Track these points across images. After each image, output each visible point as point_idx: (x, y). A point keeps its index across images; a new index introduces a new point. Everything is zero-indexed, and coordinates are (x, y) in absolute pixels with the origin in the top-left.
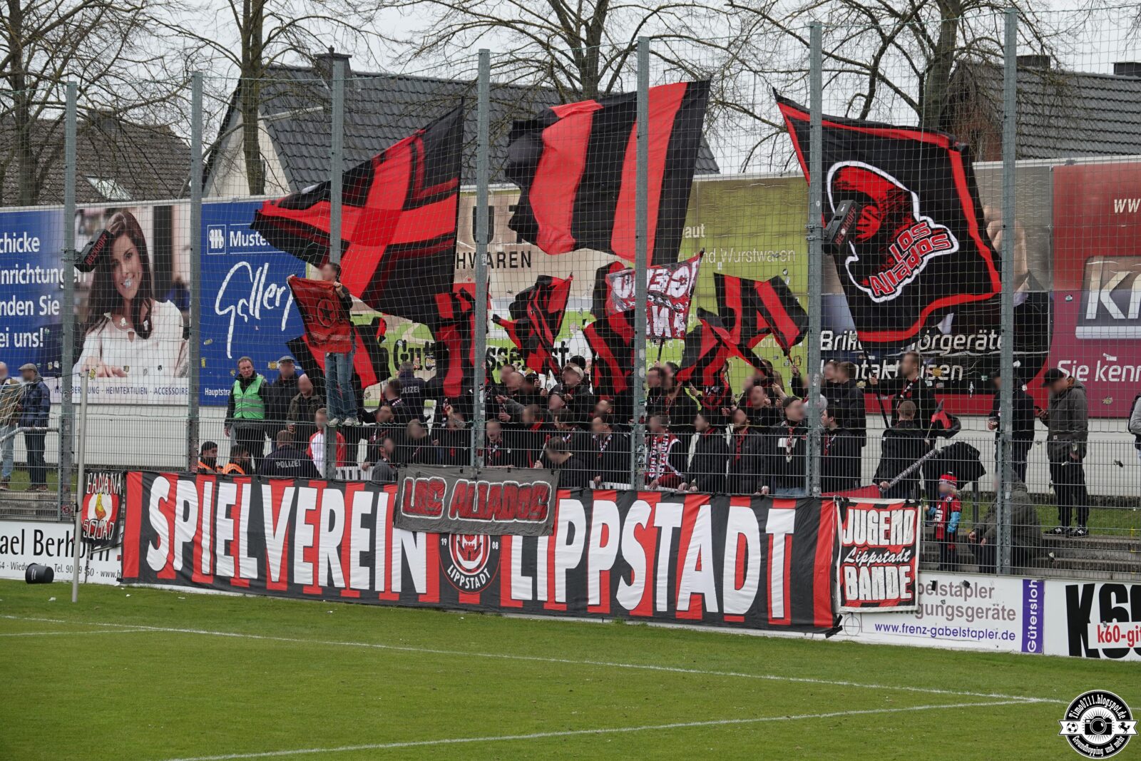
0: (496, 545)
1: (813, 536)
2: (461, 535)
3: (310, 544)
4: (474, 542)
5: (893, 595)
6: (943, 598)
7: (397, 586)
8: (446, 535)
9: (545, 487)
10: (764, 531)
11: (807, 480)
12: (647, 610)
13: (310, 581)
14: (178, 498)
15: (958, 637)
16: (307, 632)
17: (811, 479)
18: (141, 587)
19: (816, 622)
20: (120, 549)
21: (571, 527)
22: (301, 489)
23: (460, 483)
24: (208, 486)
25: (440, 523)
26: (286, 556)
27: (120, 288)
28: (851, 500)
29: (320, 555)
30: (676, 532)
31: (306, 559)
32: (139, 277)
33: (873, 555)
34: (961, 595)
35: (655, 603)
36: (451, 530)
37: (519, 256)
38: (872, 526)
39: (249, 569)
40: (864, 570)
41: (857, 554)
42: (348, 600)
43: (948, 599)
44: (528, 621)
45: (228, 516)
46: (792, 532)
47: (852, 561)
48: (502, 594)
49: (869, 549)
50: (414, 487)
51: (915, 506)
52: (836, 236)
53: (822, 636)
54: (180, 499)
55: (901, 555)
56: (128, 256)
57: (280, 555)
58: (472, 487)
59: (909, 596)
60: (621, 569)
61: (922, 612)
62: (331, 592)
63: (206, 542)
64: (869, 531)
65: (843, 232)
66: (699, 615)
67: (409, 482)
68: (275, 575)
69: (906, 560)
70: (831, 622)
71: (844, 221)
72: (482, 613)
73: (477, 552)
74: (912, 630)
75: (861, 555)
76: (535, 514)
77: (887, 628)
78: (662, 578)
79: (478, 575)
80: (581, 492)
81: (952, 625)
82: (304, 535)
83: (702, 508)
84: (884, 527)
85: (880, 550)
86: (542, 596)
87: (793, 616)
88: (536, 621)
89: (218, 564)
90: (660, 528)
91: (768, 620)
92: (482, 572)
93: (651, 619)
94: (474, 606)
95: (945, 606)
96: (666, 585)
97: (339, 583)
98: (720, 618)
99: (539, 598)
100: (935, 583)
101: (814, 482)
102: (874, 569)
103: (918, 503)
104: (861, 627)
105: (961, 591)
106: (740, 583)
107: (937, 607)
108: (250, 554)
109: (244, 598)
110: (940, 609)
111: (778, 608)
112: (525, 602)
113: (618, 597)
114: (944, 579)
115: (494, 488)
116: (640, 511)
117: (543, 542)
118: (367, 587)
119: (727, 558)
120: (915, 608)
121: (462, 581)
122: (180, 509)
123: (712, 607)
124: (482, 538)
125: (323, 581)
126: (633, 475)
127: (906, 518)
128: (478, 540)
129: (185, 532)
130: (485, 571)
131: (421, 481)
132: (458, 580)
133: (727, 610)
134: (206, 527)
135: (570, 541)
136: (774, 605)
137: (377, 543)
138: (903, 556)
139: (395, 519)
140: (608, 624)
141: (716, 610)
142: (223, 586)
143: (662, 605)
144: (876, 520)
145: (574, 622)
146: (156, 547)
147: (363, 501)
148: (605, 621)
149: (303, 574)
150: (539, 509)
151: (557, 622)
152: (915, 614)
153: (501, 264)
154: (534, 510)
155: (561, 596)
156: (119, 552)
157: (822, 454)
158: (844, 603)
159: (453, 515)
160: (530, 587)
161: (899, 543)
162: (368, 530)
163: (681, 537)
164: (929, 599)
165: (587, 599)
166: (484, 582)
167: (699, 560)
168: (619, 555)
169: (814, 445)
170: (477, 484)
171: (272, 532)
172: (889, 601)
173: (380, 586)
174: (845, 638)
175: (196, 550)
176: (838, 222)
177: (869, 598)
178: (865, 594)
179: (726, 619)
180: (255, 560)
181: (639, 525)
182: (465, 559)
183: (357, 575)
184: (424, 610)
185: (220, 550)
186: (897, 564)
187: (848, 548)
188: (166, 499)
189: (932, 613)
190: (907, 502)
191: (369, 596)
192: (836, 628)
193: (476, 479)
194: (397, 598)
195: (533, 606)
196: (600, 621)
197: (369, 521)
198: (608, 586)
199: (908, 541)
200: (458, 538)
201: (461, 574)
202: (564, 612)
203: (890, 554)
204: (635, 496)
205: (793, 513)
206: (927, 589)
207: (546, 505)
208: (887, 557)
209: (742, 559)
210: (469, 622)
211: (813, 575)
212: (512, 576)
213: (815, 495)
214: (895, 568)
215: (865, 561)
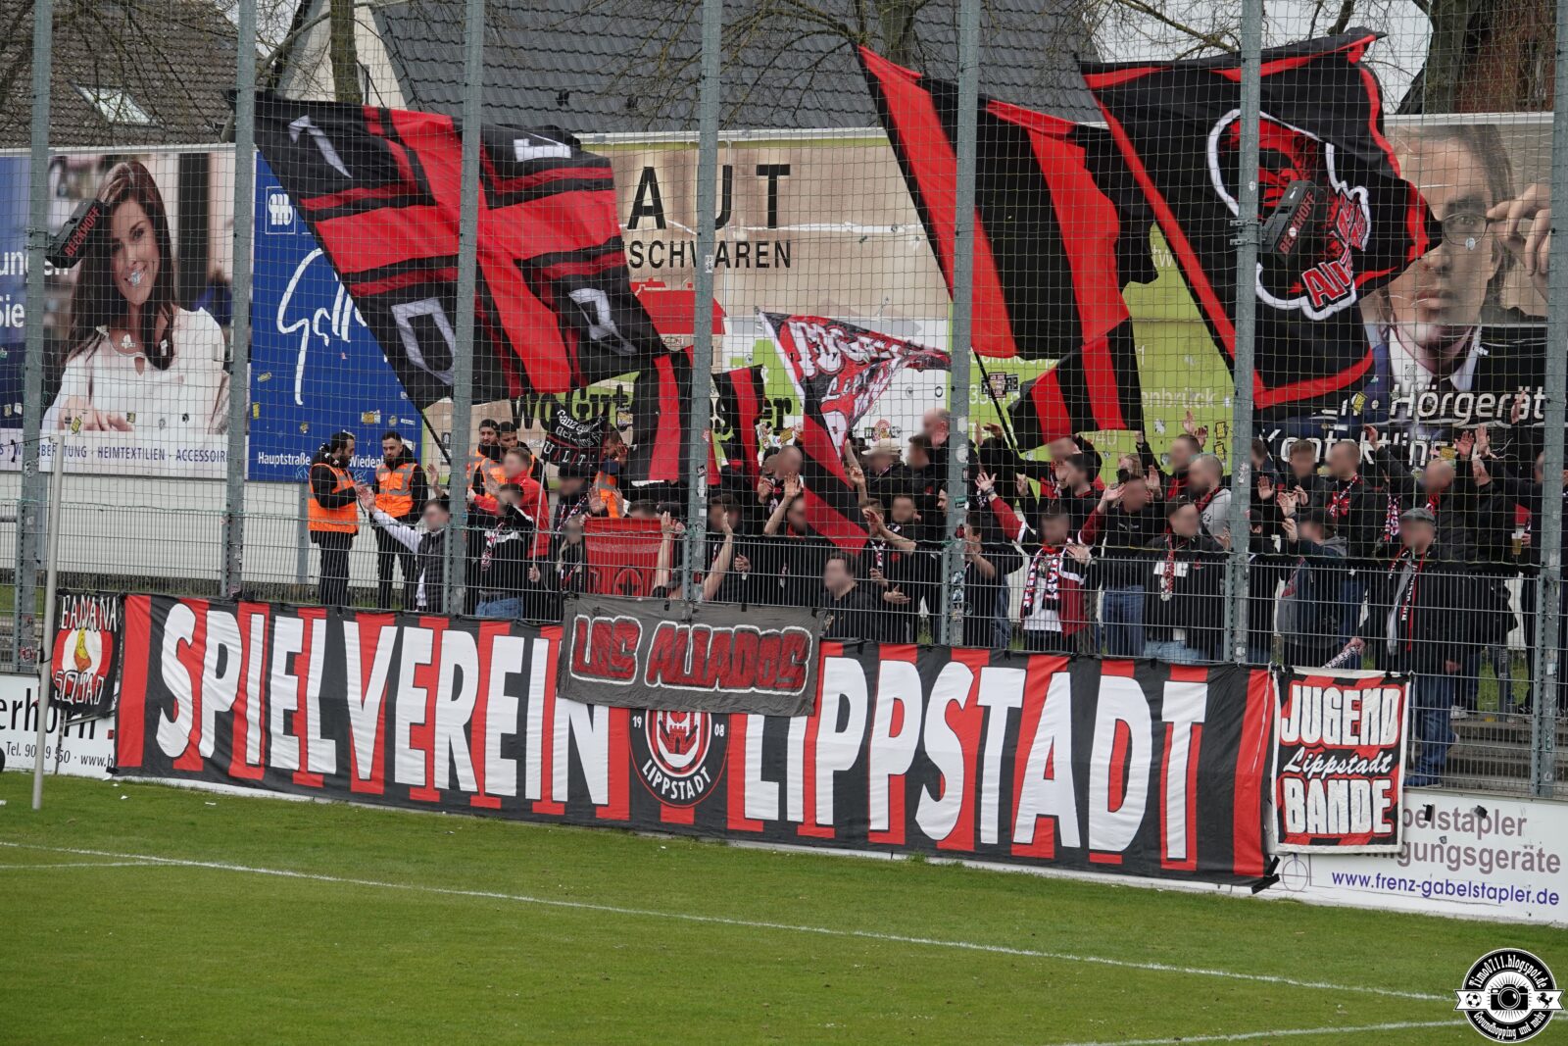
0: (720, 730)
1: (1234, 729)
2: (665, 712)
3: (421, 720)
4: (686, 724)
5: (1361, 827)
6: (1443, 833)
7: (561, 792)
8: (641, 711)
9: (801, 636)
10: (1160, 717)
11: (1227, 635)
12: (965, 840)
13: (420, 780)
14: (209, 640)
15: (1466, 898)
17: (1233, 635)
18: (146, 784)
19: (1237, 867)
20: (112, 719)
21: (844, 703)
22: (407, 630)
23: (664, 628)
24: (258, 621)
25: (631, 690)
26: (382, 738)
27: (123, 286)
28: (1298, 670)
29: (437, 738)
30: (1014, 715)
31: (415, 744)
32: (154, 268)
33: (1332, 761)
34: (1472, 829)
35: (978, 830)
36: (649, 704)
37: (771, 248)
38: (1329, 713)
39: (323, 757)
40: (1316, 785)
41: (1305, 758)
42: (481, 812)
43: (1451, 833)
44: (770, 854)
45: (289, 671)
46: (1202, 720)
47: (1296, 769)
48: (729, 810)
49: (1325, 751)
50: (589, 632)
51: (1400, 683)
52: (1280, 240)
53: (1245, 891)
54: (212, 642)
55: (1376, 762)
56: (136, 233)
57: (373, 736)
58: (684, 634)
59: (1388, 828)
60: (923, 775)
61: (1408, 856)
62: (453, 799)
63: (253, 713)
64: (1327, 721)
65: (1293, 232)
66: (1049, 851)
67: (583, 624)
68: (364, 769)
69: (1384, 771)
70: (1261, 868)
71: (1295, 215)
72: (697, 838)
73: (690, 741)
74: (1391, 884)
75: (1312, 761)
76: (786, 680)
77: (1351, 880)
78: (990, 790)
79: (691, 778)
80: (860, 647)
81: (1457, 878)
82: (410, 704)
83: (1056, 677)
84: (1351, 715)
85: (1343, 753)
86: (795, 814)
87: (1200, 855)
88: (782, 854)
89: (273, 749)
90: (987, 709)
91: (1159, 862)
92: (698, 773)
93: (971, 856)
94: (684, 827)
95: (1446, 847)
96: (996, 801)
97: (468, 784)
98: (1082, 857)
99: (790, 818)
100: (1429, 810)
101: (1238, 639)
102: (1331, 783)
103: (1405, 678)
104: (1309, 877)
105: (1472, 822)
106: (1116, 801)
107: (1433, 847)
108: (326, 733)
109: (312, 803)
110: (1437, 851)
111: (1176, 846)
112: (767, 822)
113: (918, 818)
114: (1444, 803)
115: (721, 638)
116: (954, 679)
117: (797, 727)
118: (513, 792)
119: (1094, 760)
120: (1396, 848)
121: (665, 787)
122: (211, 659)
123: (1070, 838)
124: (698, 717)
125: (442, 781)
126: (944, 620)
127: (1386, 701)
128: (692, 720)
129: (219, 695)
130: (703, 771)
131: (601, 622)
132: (660, 785)
133: (1094, 843)
134: (254, 688)
135: (842, 726)
136: (1170, 838)
137: (529, 721)
138: (1381, 763)
139: (560, 684)
140: (899, 863)
141: (1076, 843)
142: (279, 785)
143: (989, 834)
144: (1337, 704)
145: (843, 858)
146: (172, 718)
147: (507, 651)
148: (896, 857)
149: (409, 768)
150: (792, 672)
151: (817, 857)
152: (1397, 858)
153: (742, 261)
154: (784, 673)
155: (825, 815)
156: (110, 724)
157: (1251, 594)
158: (1284, 837)
159: (652, 679)
160: (776, 798)
161: (1374, 742)
162: (516, 700)
163: (1022, 724)
164: (1420, 835)
165: (867, 821)
166: (700, 790)
167: (1050, 763)
168: (920, 752)
169: (1239, 578)
170: (691, 629)
171: (359, 698)
172: (1356, 836)
173: (533, 792)
174: (1283, 894)
175: (236, 724)
176: (1284, 217)
177: (1322, 831)
178: (1318, 824)
179: (1093, 859)
180: (332, 743)
181: (953, 703)
182: (670, 751)
183: (495, 774)
184: (602, 832)
185: (277, 726)
186: (1370, 777)
187: (1288, 750)
188: (190, 641)
189: (1425, 858)
190: (1388, 676)
191: (516, 807)
192: (1269, 879)
193: (690, 621)
194: (561, 812)
195: (780, 830)
196: (886, 856)
197: (517, 685)
198: (902, 800)
199: (1389, 740)
200: (660, 716)
201: (664, 775)
202: (830, 840)
203: (1360, 760)
204: (946, 655)
205: (1204, 689)
206: (1418, 819)
207: (803, 666)
208: (1355, 765)
209: (1121, 763)
210: (674, 854)
211: (1232, 791)
212: (747, 780)
213: (1238, 661)
214: (1366, 783)
215: (1318, 770)
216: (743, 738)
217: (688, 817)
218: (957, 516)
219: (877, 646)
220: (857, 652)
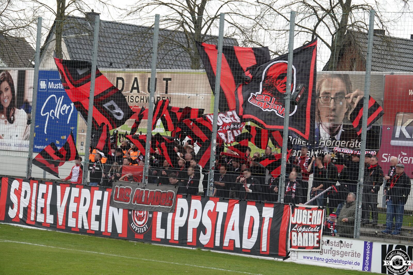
0: (151, 216)
1: (280, 219)
2: (137, 211)
3: (75, 211)
4: (142, 214)
5: (312, 245)
6: (331, 247)
7: (110, 230)
8: (131, 210)
9: (172, 193)
10: (262, 216)
11: (279, 196)
12: (211, 245)
13: (74, 226)
14: (22, 189)
15: (337, 263)
16: (72, 246)
18: (5, 224)
19: (279, 254)
21: (182, 210)
22: (73, 188)
23: (137, 190)
24: (35, 185)
25: (129, 205)
26: (65, 215)
28: (297, 205)
29: (79, 215)
30: (225, 214)
31: (73, 217)
32: (10, 99)
33: (304, 228)
34: (339, 246)
35: (214, 243)
36: (133, 209)
38: (304, 216)
39: (50, 219)
40: (300, 234)
41: (297, 227)
42: (89, 234)
43: (333, 247)
44: (162, 247)
45: (43, 197)
46: (272, 217)
47: (295, 230)
48: (152, 236)
49: (302, 225)
50: (119, 190)
51: (322, 209)
52: (296, 98)
53: (281, 260)
55: (315, 229)
56: (7, 90)
57: (63, 214)
58: (142, 191)
59: (318, 245)
60: (201, 228)
61: (322, 252)
62: (83, 231)
63: (33, 208)
64: (303, 218)
65: (299, 96)
66: (232, 248)
67: (117, 188)
68: (60, 223)
69: (317, 231)
70: (285, 254)
71: (300, 92)
72: (144, 242)
73: (143, 218)
74: (318, 259)
75: (299, 228)
76: (168, 204)
77: (308, 258)
78: (218, 233)
79: (143, 227)
81: (334, 258)
82: (73, 207)
83: (236, 205)
84: (309, 217)
85: (307, 226)
86: (169, 237)
87: (270, 251)
88: (165, 247)
89: (38, 217)
90: (218, 212)
91: (260, 252)
92: (145, 226)
93: (213, 249)
94: (141, 240)
95: (332, 250)
96: (219, 235)
97: (86, 227)
98: (240, 250)
99: (167, 238)
100: (328, 241)
101: (282, 197)
102: (304, 234)
103: (323, 208)
104: (297, 257)
105: (339, 244)
106: (250, 236)
108: (51, 214)
109: (47, 231)
110: (330, 251)
111: (264, 247)
112: (161, 239)
113: (199, 239)
114: (332, 239)
115: (152, 193)
116: (210, 205)
117: (170, 216)
118: (98, 230)
119: (245, 226)
120: (320, 250)
121: (136, 229)
122: (23, 194)
123: (238, 245)
124: (145, 212)
125: (80, 226)
126: (208, 190)
127: (318, 214)
128: (144, 213)
129: (24, 203)
130: (146, 226)
131: (122, 188)
132: (135, 229)
133: (244, 247)
134: (33, 202)
135: (181, 215)
136: (263, 246)
137: (103, 212)
138: (316, 229)
139: (111, 203)
140: (195, 250)
141: (239, 247)
142: (39, 226)
143: (217, 243)
144: (306, 214)
145: (181, 248)
146: (12, 208)
147: (98, 194)
148: (194, 249)
149: (72, 223)
150: (169, 202)
151: (174, 248)
152: (320, 253)
154: (167, 202)
155: (176, 237)
158: (291, 246)
159: (134, 202)
160: (164, 233)
161: (315, 224)
162: (99, 206)
163: (227, 216)
164: (325, 247)
165: (187, 240)
166: (145, 230)
167: (233, 226)
168: (201, 223)
169: (283, 182)
170: (144, 190)
171: (60, 205)
172: (310, 247)
173: (103, 229)
174: (291, 261)
175: (28, 210)
176: (297, 92)
177: (301, 245)
178: (300, 244)
179: (243, 251)
180: (53, 216)
181: (210, 211)
182: (138, 220)
183: (93, 225)
184: (120, 240)
185: (39, 211)
186: (314, 232)
187: (293, 225)
188: (17, 189)
189: (327, 253)
190: (319, 207)
191: (98, 233)
192: (287, 257)
193: (144, 188)
194: (110, 235)
195: (165, 241)
196: (191, 248)
197: (100, 203)
198: (196, 234)
199: (319, 223)
200: (136, 212)
201: (136, 226)
202: (177, 244)
203: (311, 228)
204: (208, 199)
205: (273, 209)
206: (325, 243)
207: (172, 200)
208: (310, 229)
209: (251, 227)
210: (138, 246)
211: (279, 235)
212: (157, 228)
213: (282, 202)
214: (313, 234)
215: (301, 230)
216: (156, 218)
217: (142, 237)
218: (212, 164)
219: (191, 196)
220: (186, 197)
